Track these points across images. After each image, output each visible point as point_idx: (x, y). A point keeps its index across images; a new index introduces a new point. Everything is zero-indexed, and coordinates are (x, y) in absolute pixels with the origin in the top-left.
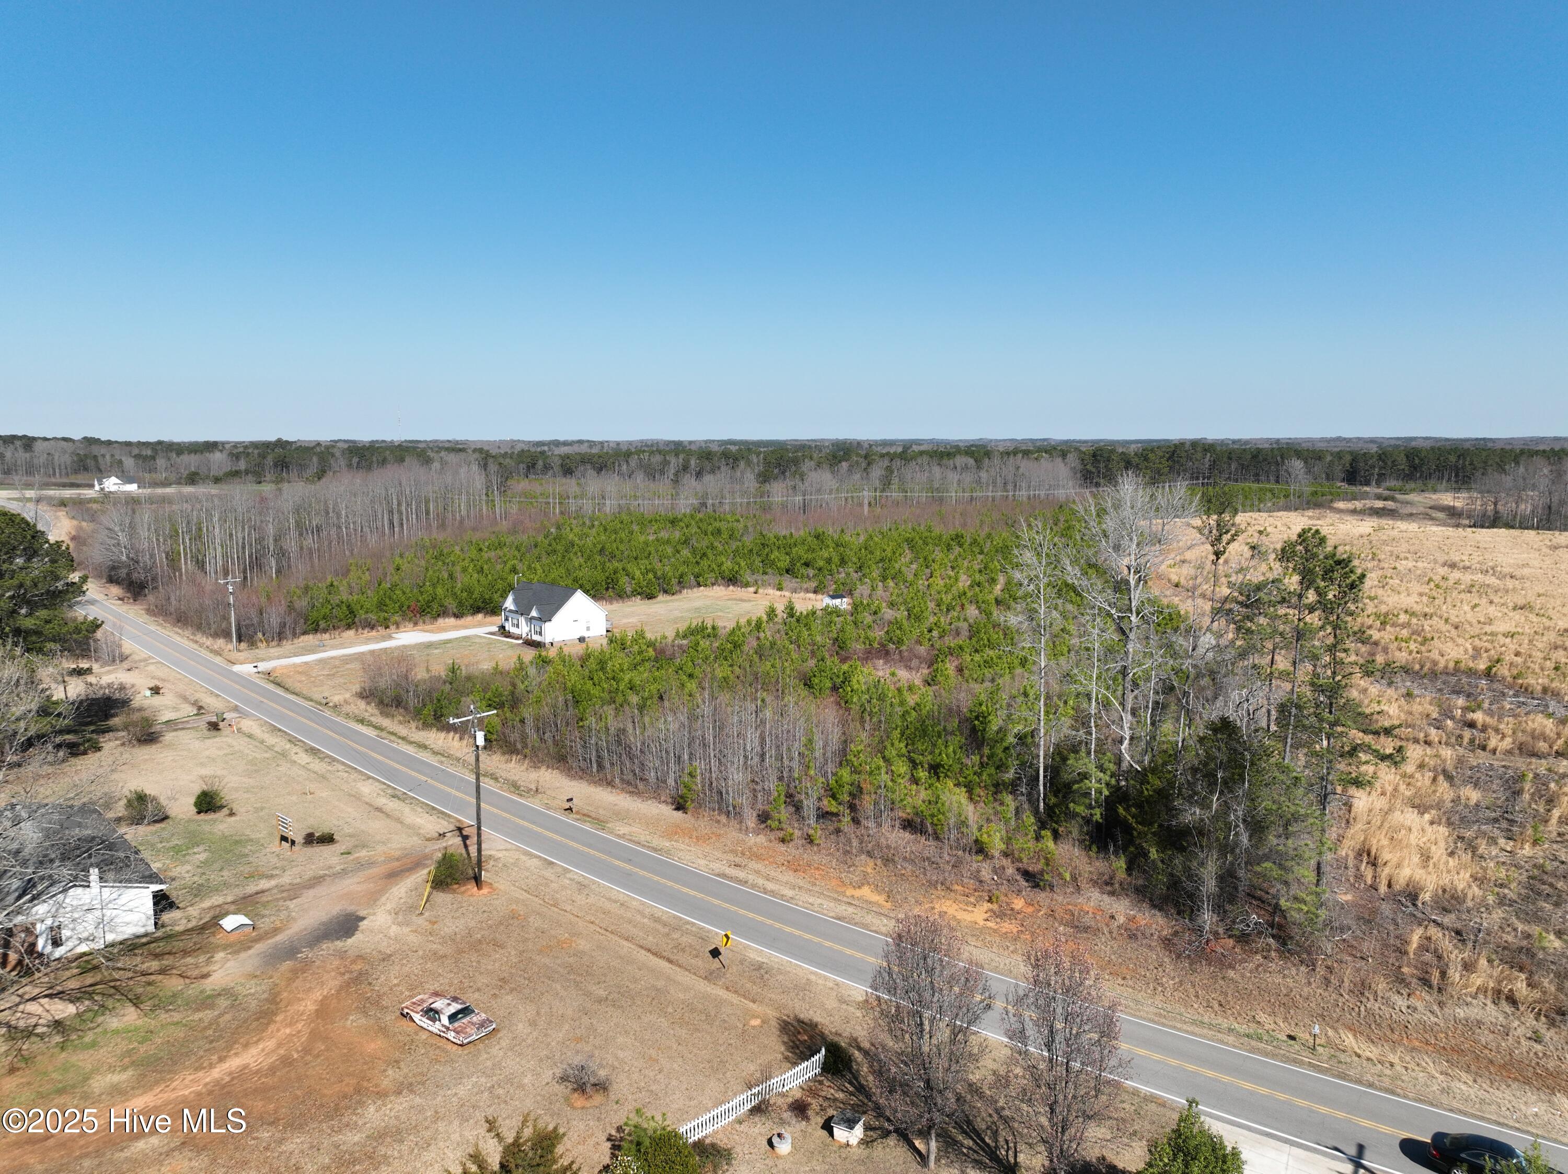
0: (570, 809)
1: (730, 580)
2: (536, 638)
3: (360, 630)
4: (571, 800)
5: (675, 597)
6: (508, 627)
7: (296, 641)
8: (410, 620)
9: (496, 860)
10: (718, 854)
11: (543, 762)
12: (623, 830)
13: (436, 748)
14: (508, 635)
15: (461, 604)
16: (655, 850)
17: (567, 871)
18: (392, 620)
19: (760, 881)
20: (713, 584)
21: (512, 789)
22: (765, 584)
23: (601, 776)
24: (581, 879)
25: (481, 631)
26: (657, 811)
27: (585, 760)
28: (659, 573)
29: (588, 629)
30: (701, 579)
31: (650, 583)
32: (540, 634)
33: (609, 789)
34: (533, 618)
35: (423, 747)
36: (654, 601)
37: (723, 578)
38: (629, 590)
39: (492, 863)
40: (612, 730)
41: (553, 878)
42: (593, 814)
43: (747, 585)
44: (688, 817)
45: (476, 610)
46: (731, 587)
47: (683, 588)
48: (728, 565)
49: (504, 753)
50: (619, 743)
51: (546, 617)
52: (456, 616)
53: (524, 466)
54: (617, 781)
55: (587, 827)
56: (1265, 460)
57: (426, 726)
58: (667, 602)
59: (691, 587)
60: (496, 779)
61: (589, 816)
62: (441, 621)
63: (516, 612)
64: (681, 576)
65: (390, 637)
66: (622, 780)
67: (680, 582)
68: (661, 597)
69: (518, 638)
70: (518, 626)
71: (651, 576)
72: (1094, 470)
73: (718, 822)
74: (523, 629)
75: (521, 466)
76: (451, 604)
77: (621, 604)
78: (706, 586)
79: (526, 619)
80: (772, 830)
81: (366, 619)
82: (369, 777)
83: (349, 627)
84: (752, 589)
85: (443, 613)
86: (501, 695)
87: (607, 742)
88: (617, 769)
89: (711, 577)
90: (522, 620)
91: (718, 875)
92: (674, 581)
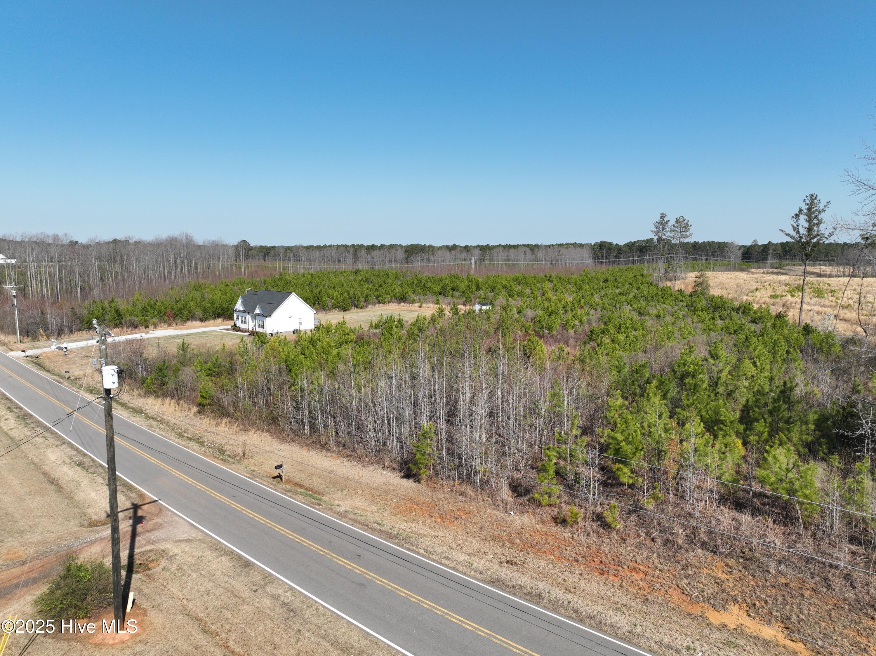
0: (280, 477)
1: (401, 299)
2: (259, 330)
3: (125, 329)
4: (279, 467)
5: (362, 310)
6: (239, 324)
7: (72, 336)
8: (165, 322)
9: (171, 558)
10: (476, 544)
11: (253, 425)
12: (345, 505)
13: (150, 412)
14: (238, 329)
15: (205, 311)
16: (390, 536)
17: (268, 579)
18: (151, 322)
19: (558, 593)
20: (389, 302)
21: (217, 454)
22: (425, 302)
23: (314, 437)
24: (289, 597)
25: (218, 329)
26: (382, 480)
27: (297, 422)
28: (351, 293)
29: (300, 323)
30: (381, 298)
31: (345, 300)
32: (263, 327)
33: (324, 452)
34: (257, 315)
35: (138, 411)
36: (348, 312)
37: (396, 298)
38: (330, 304)
39: (163, 563)
40: (326, 391)
41: (245, 592)
42: (306, 483)
43: (413, 302)
44: (422, 487)
45: (217, 316)
46: (402, 304)
47: (369, 304)
48: (398, 290)
49: (214, 418)
50: (333, 402)
51: (267, 313)
52: (202, 320)
53: (263, 254)
54: (332, 444)
55: (298, 501)
56: (700, 248)
57: (148, 393)
58: (358, 312)
59: (374, 304)
60: (202, 443)
61: (301, 486)
62: (189, 323)
63: (244, 312)
64: (367, 296)
65: (147, 333)
66: (337, 442)
67: (366, 301)
68: (353, 310)
69: (245, 332)
70: (246, 323)
71: (346, 295)
72: (600, 255)
73: (463, 494)
74: (250, 324)
75: (261, 254)
76: (199, 313)
77: (324, 314)
78: (384, 303)
79: (252, 317)
80: (540, 505)
81: (130, 321)
82: (64, 442)
83: (116, 326)
84: (417, 305)
85: (192, 317)
86: (219, 366)
87: (321, 402)
88: (332, 431)
89: (388, 298)
90: (249, 318)
91: (492, 582)
92: (362, 299)
